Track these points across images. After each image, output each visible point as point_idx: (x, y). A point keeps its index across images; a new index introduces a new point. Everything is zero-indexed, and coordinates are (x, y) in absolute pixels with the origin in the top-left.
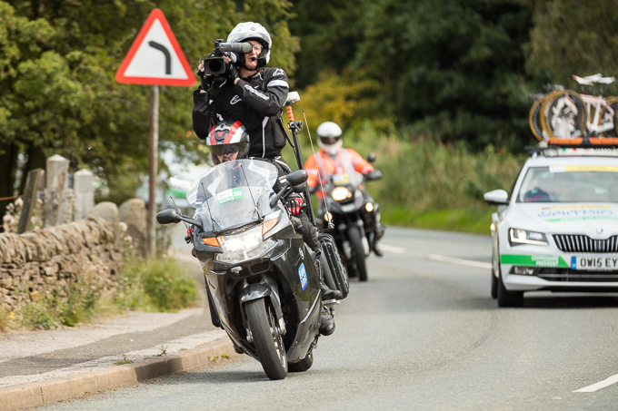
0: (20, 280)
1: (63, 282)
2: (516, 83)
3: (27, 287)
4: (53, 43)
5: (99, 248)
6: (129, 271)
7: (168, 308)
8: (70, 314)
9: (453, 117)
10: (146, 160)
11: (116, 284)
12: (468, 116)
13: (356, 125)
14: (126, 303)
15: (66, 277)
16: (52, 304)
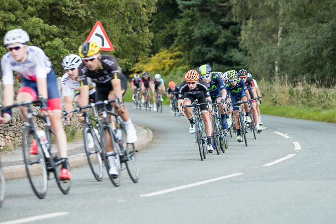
2: (235, 52)
4: (59, 34)
12: (217, 65)
13: (174, 68)
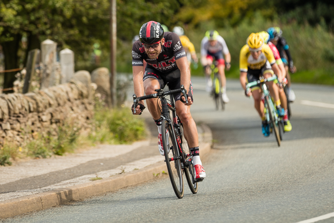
0: (26, 125)
1: (54, 126)
3: (30, 130)
5: (78, 102)
6: (99, 117)
7: (125, 141)
8: (59, 147)
9: (314, 7)
10: (108, 42)
11: (90, 126)
13: (250, 14)
14: (97, 139)
15: (56, 123)
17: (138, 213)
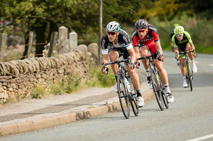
0: (49, 76)
1: (66, 76)
3: (52, 78)
5: (80, 62)
6: (92, 71)
7: (107, 86)
8: (69, 88)
10: (97, 29)
11: (87, 76)
13: (179, 13)
14: (91, 84)
15: (67, 74)
16: (62, 85)
17: (116, 127)
